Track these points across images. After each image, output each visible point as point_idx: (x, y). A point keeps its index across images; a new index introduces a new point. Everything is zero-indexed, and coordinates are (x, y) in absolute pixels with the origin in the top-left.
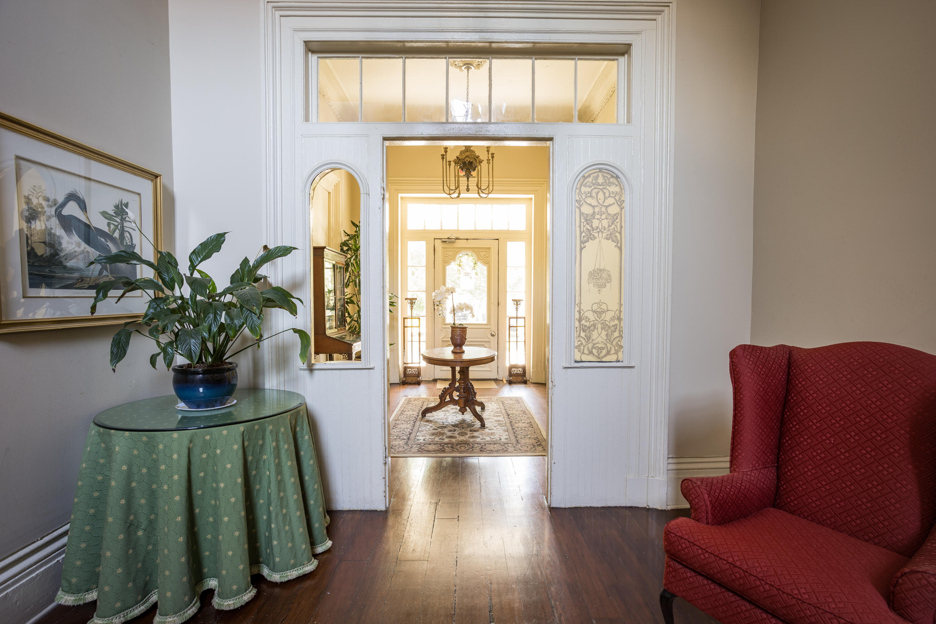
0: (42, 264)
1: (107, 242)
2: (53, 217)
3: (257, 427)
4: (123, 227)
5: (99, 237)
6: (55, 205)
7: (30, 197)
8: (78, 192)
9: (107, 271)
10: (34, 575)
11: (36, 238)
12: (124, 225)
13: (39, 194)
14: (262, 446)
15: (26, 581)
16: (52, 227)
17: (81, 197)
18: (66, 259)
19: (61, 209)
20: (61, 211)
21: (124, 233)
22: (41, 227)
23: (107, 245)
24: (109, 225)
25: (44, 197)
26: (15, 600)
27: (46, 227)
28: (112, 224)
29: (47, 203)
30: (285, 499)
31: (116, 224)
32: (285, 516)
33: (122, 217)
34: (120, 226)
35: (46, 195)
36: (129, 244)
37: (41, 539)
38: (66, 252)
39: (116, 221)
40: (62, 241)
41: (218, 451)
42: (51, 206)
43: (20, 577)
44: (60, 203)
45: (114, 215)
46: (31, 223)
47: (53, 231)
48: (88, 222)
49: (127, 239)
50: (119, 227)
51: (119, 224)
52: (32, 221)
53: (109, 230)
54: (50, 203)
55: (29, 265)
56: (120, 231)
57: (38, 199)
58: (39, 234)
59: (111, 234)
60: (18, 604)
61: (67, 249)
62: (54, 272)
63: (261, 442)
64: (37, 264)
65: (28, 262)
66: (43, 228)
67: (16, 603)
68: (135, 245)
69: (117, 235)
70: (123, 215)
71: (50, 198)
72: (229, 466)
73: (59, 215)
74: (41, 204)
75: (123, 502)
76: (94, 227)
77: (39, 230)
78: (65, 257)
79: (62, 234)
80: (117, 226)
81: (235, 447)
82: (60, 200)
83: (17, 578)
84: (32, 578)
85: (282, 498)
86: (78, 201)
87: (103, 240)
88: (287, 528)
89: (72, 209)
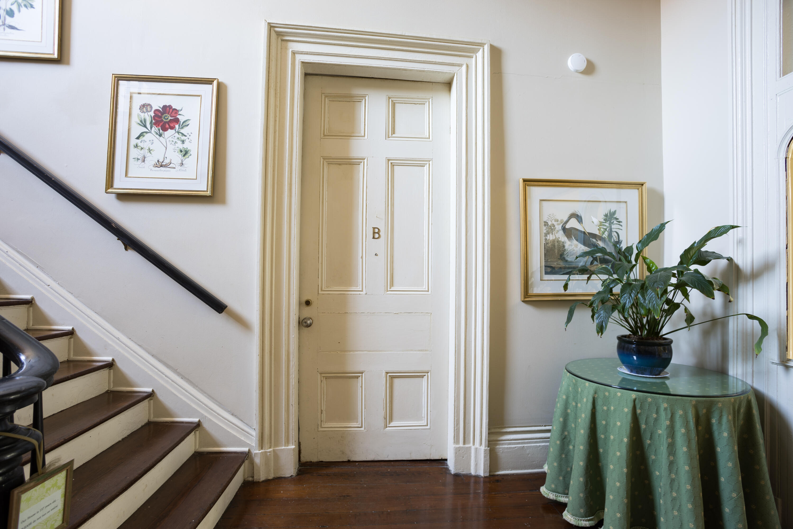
0: (552, 260)
1: (597, 241)
2: (560, 230)
3: (650, 400)
4: (611, 229)
5: (591, 239)
6: (562, 223)
7: (547, 222)
8: (577, 211)
9: (597, 262)
10: (538, 444)
11: (550, 245)
12: (612, 227)
13: (552, 219)
14: (656, 420)
15: (534, 446)
16: (559, 236)
17: (579, 215)
18: (568, 256)
19: (565, 225)
20: (565, 226)
21: (612, 233)
22: (553, 238)
23: (598, 243)
24: (599, 230)
25: (555, 219)
26: (528, 452)
27: (556, 237)
28: (602, 228)
29: (557, 223)
30: (676, 483)
31: (605, 227)
32: (674, 499)
33: (610, 222)
34: (608, 228)
35: (557, 218)
36: (616, 240)
37: (545, 426)
38: (568, 251)
39: (606, 226)
40: (565, 245)
41: (612, 408)
42: (558, 224)
43: (531, 441)
44: (565, 221)
45: (604, 221)
46: (547, 236)
47: (560, 239)
48: (583, 230)
49: (614, 237)
50: (608, 230)
51: (608, 227)
52: (548, 235)
53: (599, 233)
54: (559, 222)
55: (545, 261)
56: (608, 232)
57: (552, 221)
58: (552, 242)
59: (601, 235)
60: (529, 456)
61: (569, 250)
62: (560, 264)
63: (655, 416)
64: (549, 260)
65: (545, 259)
66: (554, 238)
67: (528, 454)
68: (622, 241)
69: (606, 235)
70: (611, 220)
71: (559, 219)
72: (619, 424)
73: (564, 229)
74: (553, 224)
75: (561, 420)
76: (587, 232)
77: (552, 240)
78: (567, 255)
79: (565, 240)
80: (606, 229)
81: (626, 410)
82: (565, 219)
83: (529, 441)
84: (537, 446)
85: (672, 481)
86: (576, 218)
87: (594, 240)
88: (676, 513)
89: (573, 223)
